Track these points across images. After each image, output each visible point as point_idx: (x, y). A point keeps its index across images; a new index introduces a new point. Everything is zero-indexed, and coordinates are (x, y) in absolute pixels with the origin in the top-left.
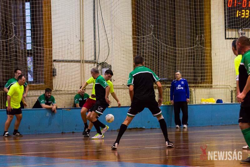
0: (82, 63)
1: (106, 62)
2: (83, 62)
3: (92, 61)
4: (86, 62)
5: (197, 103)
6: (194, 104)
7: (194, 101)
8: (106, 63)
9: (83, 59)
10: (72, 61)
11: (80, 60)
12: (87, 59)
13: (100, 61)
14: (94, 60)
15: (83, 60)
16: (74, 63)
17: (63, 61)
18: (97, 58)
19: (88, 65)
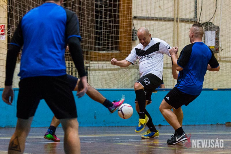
0: (175, 22)
1: (211, 21)
2: (177, 21)
3: (191, 19)
4: (182, 21)
8: (211, 23)
9: (178, 16)
10: (161, 19)
11: (173, 17)
12: (184, 17)
13: (203, 20)
14: (195, 18)
15: (177, 18)
16: (165, 23)
17: (148, 19)
18: (198, 16)
19: (185, 26)
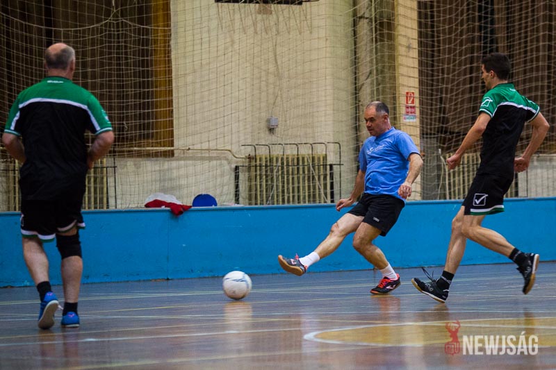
5: (119, 207)
6: (112, 208)
7: (112, 201)
